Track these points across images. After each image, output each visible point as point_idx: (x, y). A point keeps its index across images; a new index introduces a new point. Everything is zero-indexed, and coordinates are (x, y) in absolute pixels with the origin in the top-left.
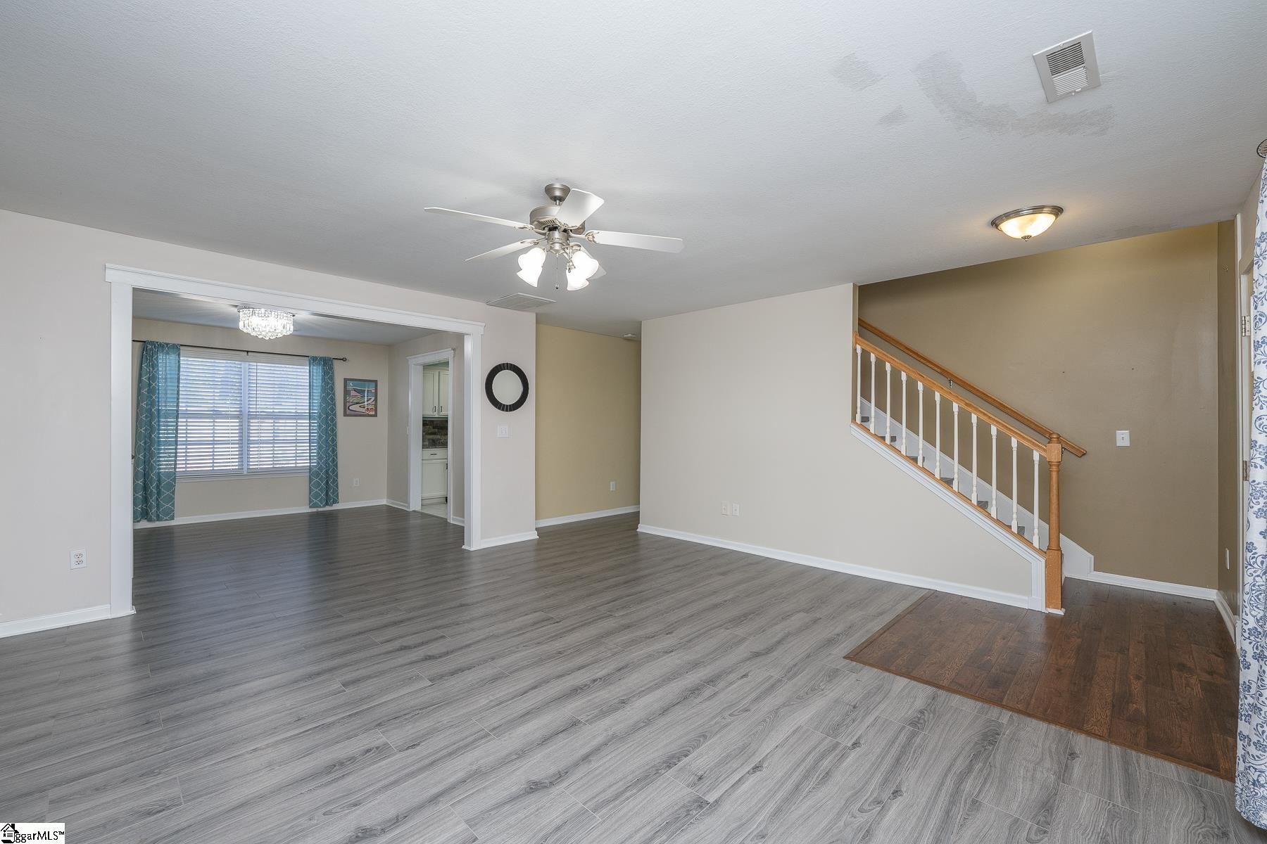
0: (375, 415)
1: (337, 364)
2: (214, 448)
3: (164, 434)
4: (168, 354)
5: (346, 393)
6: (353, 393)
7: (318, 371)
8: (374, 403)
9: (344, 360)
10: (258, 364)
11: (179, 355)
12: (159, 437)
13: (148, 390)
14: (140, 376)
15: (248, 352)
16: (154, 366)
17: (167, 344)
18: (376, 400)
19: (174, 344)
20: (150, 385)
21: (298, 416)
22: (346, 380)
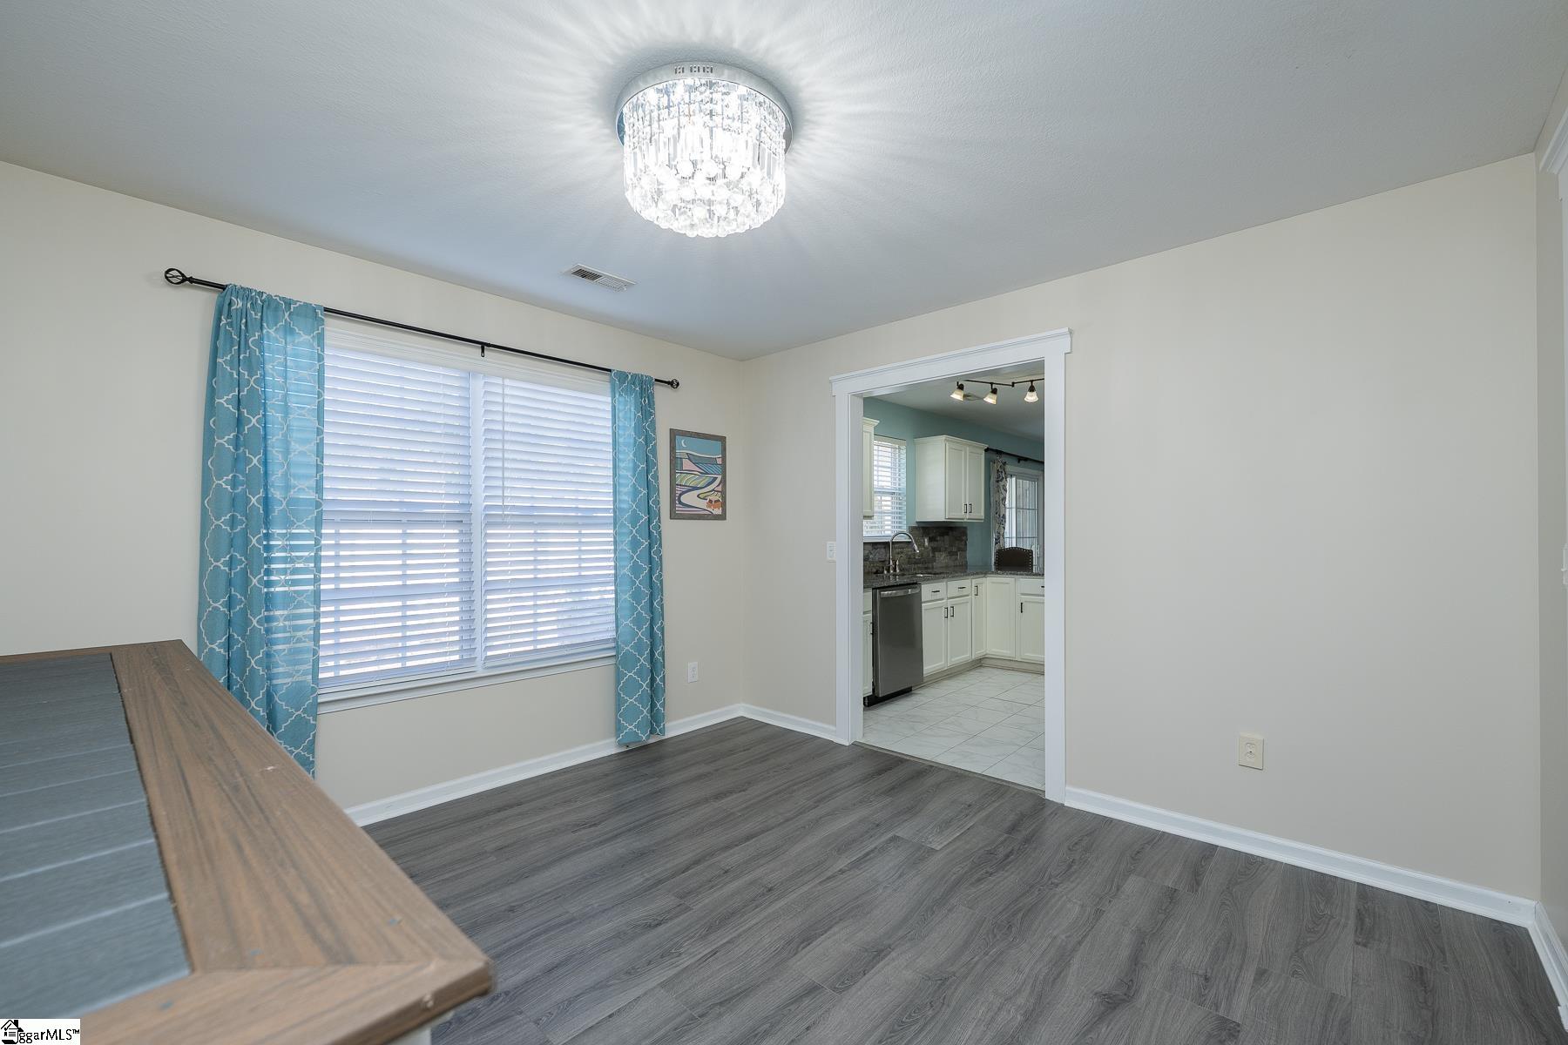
0: (722, 517)
1: (660, 393)
2: (404, 607)
3: (284, 571)
4: (292, 332)
5: (675, 462)
6: (687, 465)
7: (629, 405)
8: (720, 488)
9: (673, 384)
10: (507, 382)
11: (320, 339)
12: (268, 584)
13: (237, 437)
14: (212, 393)
15: (484, 346)
16: (255, 364)
17: (288, 303)
18: (723, 482)
19: (306, 305)
20: (239, 422)
21: (585, 519)
22: (674, 434)
